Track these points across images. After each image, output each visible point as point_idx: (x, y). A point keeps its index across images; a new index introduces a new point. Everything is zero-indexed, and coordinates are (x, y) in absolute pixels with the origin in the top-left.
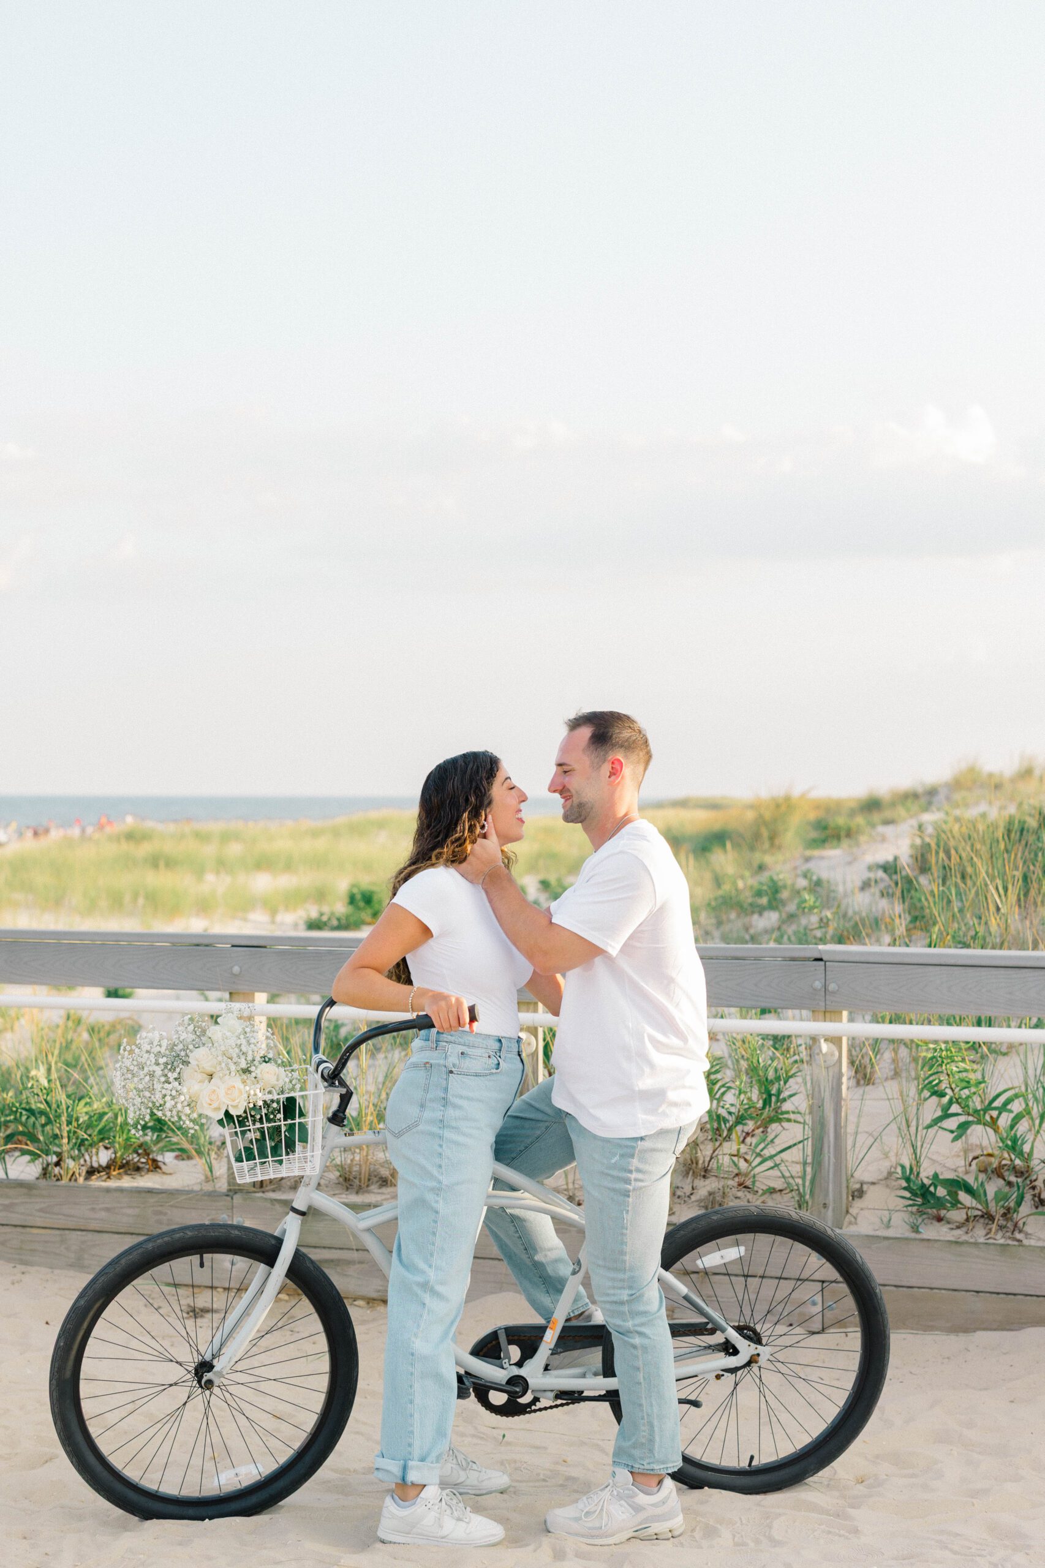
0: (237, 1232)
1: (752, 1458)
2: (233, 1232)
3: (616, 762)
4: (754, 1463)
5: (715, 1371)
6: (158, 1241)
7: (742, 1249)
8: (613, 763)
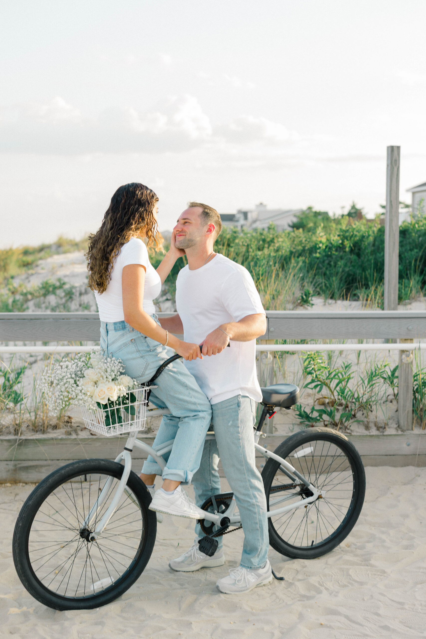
0: (103, 462)
1: (313, 542)
2: (101, 462)
3: (211, 226)
4: (314, 543)
5: (304, 504)
6: (67, 469)
7: (312, 448)
8: (210, 226)
